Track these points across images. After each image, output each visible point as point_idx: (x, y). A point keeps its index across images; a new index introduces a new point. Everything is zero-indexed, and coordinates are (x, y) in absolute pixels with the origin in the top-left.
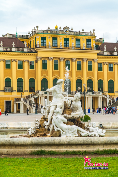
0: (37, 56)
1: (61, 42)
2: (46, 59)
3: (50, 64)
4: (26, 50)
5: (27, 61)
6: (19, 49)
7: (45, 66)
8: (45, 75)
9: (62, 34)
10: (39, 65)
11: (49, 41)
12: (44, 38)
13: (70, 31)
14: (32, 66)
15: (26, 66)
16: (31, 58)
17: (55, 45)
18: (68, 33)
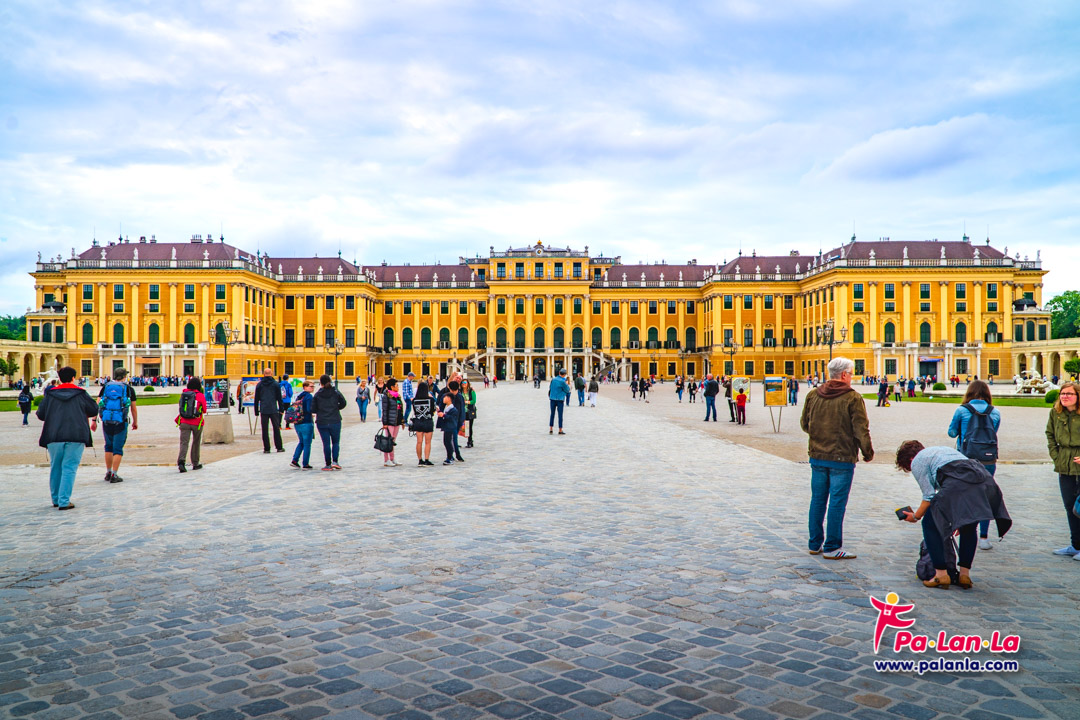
0: (488, 292)
1: (529, 270)
2: (504, 297)
3: (510, 306)
4: (473, 284)
5: (473, 301)
6: (462, 284)
7: (501, 309)
8: (502, 322)
9: (532, 256)
10: (492, 308)
11: (510, 270)
12: (501, 265)
13: (545, 251)
14: (482, 309)
15: (472, 309)
16: (481, 297)
17: (520, 276)
18: (541, 254)
